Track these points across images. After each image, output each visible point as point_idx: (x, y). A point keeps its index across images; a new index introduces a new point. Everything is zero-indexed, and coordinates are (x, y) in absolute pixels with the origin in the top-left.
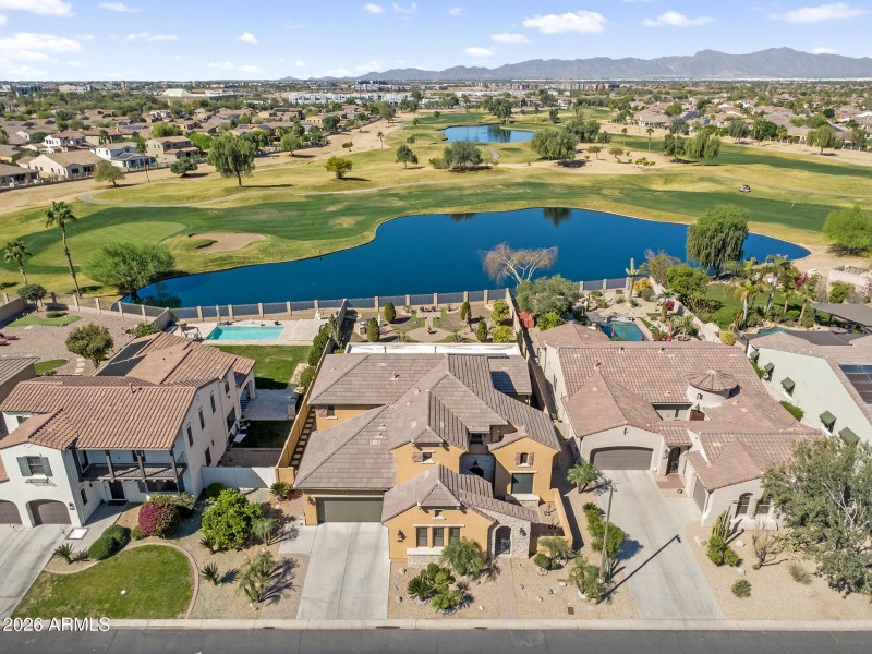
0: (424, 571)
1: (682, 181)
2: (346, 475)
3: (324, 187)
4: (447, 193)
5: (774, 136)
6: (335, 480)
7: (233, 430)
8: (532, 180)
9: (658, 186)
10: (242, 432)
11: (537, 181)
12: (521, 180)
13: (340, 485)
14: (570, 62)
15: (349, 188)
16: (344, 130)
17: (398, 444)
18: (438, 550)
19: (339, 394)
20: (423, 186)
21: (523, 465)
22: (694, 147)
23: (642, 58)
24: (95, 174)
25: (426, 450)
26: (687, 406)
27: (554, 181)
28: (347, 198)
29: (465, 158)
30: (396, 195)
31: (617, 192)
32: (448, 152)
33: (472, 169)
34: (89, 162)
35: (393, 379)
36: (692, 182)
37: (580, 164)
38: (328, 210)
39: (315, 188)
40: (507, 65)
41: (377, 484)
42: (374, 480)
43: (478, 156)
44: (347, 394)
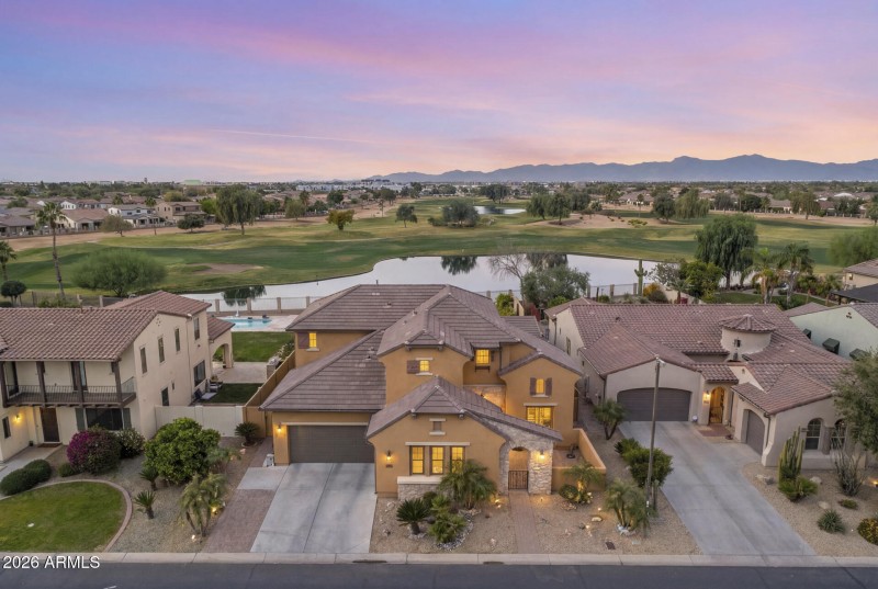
1: (676, 235)
3: (327, 236)
5: (758, 208)
7: (202, 386)
9: (653, 238)
10: (212, 391)
15: (349, 238)
17: (387, 350)
21: (538, 394)
22: (684, 208)
24: (102, 226)
25: (421, 356)
29: (462, 215)
31: (612, 241)
34: (98, 218)
35: (385, 306)
37: (574, 222)
39: (317, 237)
40: (499, 170)
42: (359, 401)
44: (335, 320)
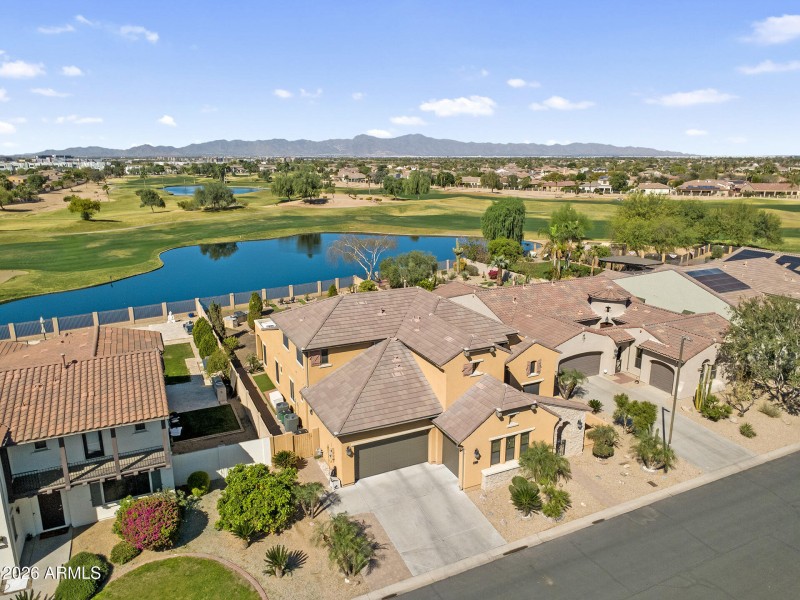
0: (510, 487)
1: (414, 209)
2: (387, 411)
3: (71, 228)
4: (212, 227)
5: (453, 183)
6: (378, 418)
8: (288, 214)
10: (174, 425)
11: (293, 215)
12: (279, 215)
13: (386, 422)
14: (252, 143)
15: (102, 228)
16: (52, 189)
17: (448, 358)
18: (514, 463)
19: (332, 336)
20: (185, 223)
21: (532, 374)
22: (411, 186)
23: (313, 140)
25: (475, 359)
26: (596, 321)
27: (308, 214)
28: (105, 236)
29: (217, 198)
30: (160, 231)
31: (369, 219)
32: (200, 193)
33: (225, 209)
35: (380, 314)
36: (421, 210)
37: (324, 201)
38: (88, 246)
39: (59, 230)
40: (193, 145)
41: (423, 412)
42: (419, 409)
43: (231, 196)
44: (342, 334)
